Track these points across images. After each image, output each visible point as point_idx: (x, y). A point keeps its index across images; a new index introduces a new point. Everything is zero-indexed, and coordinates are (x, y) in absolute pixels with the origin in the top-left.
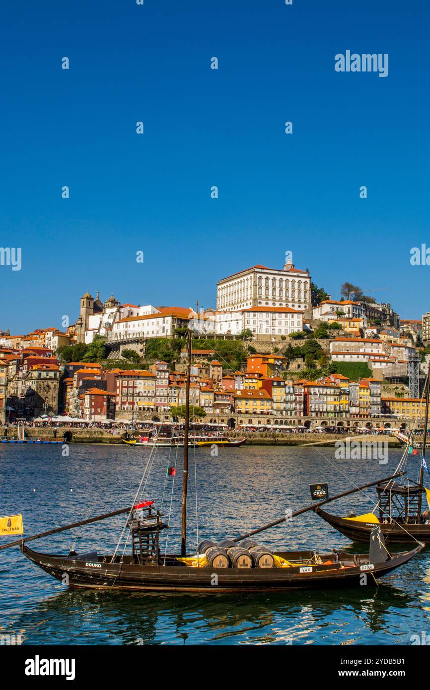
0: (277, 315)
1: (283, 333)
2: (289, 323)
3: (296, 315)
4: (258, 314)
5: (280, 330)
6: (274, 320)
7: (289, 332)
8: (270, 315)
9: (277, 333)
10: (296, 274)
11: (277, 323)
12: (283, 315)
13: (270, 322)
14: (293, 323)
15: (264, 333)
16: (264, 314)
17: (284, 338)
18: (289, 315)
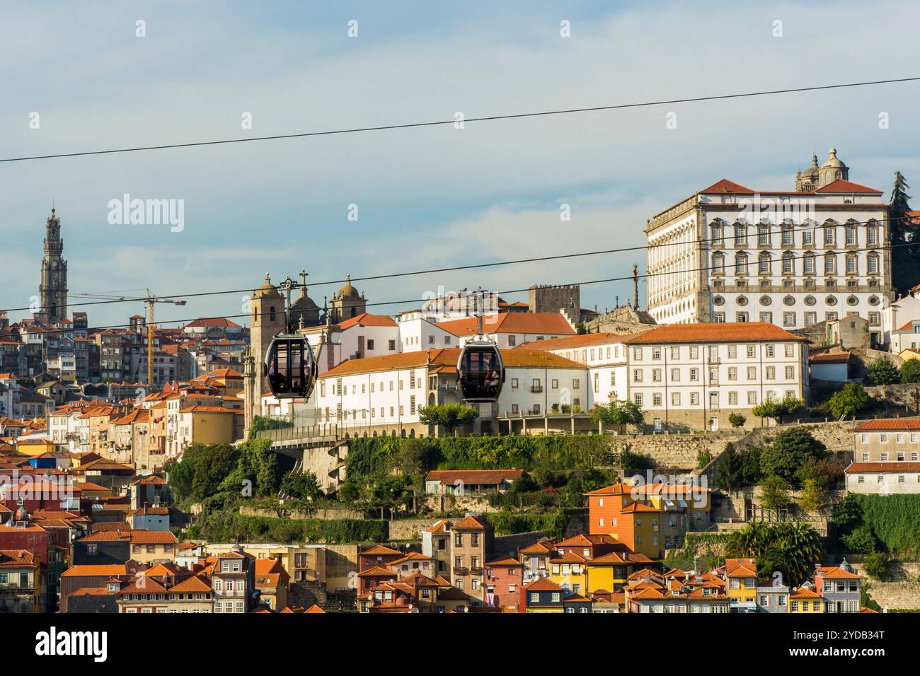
0: (723, 349)
1: (743, 405)
2: (760, 372)
3: (779, 348)
4: (665, 350)
5: (733, 396)
6: (713, 364)
7: (760, 401)
8: (702, 350)
9: (724, 403)
10: (839, 201)
11: (722, 374)
12: (742, 349)
13: (703, 373)
14: (771, 372)
15: (686, 405)
16: (685, 350)
17: (738, 420)
18: (760, 349)
